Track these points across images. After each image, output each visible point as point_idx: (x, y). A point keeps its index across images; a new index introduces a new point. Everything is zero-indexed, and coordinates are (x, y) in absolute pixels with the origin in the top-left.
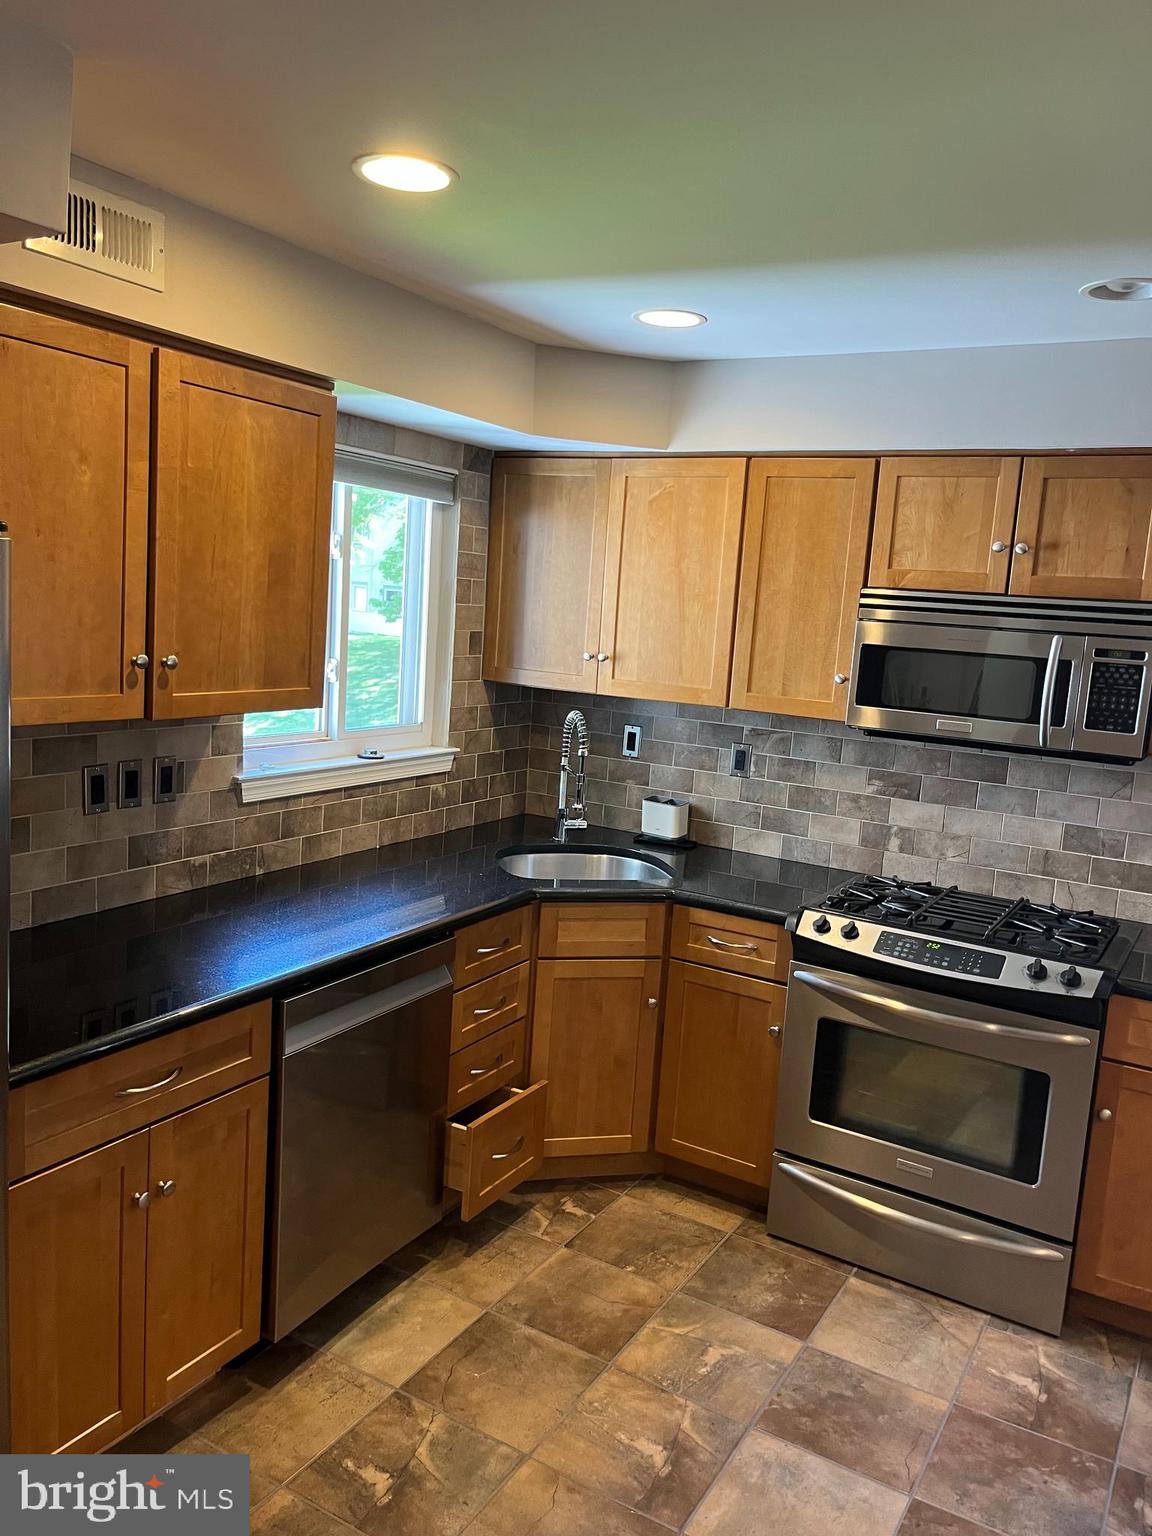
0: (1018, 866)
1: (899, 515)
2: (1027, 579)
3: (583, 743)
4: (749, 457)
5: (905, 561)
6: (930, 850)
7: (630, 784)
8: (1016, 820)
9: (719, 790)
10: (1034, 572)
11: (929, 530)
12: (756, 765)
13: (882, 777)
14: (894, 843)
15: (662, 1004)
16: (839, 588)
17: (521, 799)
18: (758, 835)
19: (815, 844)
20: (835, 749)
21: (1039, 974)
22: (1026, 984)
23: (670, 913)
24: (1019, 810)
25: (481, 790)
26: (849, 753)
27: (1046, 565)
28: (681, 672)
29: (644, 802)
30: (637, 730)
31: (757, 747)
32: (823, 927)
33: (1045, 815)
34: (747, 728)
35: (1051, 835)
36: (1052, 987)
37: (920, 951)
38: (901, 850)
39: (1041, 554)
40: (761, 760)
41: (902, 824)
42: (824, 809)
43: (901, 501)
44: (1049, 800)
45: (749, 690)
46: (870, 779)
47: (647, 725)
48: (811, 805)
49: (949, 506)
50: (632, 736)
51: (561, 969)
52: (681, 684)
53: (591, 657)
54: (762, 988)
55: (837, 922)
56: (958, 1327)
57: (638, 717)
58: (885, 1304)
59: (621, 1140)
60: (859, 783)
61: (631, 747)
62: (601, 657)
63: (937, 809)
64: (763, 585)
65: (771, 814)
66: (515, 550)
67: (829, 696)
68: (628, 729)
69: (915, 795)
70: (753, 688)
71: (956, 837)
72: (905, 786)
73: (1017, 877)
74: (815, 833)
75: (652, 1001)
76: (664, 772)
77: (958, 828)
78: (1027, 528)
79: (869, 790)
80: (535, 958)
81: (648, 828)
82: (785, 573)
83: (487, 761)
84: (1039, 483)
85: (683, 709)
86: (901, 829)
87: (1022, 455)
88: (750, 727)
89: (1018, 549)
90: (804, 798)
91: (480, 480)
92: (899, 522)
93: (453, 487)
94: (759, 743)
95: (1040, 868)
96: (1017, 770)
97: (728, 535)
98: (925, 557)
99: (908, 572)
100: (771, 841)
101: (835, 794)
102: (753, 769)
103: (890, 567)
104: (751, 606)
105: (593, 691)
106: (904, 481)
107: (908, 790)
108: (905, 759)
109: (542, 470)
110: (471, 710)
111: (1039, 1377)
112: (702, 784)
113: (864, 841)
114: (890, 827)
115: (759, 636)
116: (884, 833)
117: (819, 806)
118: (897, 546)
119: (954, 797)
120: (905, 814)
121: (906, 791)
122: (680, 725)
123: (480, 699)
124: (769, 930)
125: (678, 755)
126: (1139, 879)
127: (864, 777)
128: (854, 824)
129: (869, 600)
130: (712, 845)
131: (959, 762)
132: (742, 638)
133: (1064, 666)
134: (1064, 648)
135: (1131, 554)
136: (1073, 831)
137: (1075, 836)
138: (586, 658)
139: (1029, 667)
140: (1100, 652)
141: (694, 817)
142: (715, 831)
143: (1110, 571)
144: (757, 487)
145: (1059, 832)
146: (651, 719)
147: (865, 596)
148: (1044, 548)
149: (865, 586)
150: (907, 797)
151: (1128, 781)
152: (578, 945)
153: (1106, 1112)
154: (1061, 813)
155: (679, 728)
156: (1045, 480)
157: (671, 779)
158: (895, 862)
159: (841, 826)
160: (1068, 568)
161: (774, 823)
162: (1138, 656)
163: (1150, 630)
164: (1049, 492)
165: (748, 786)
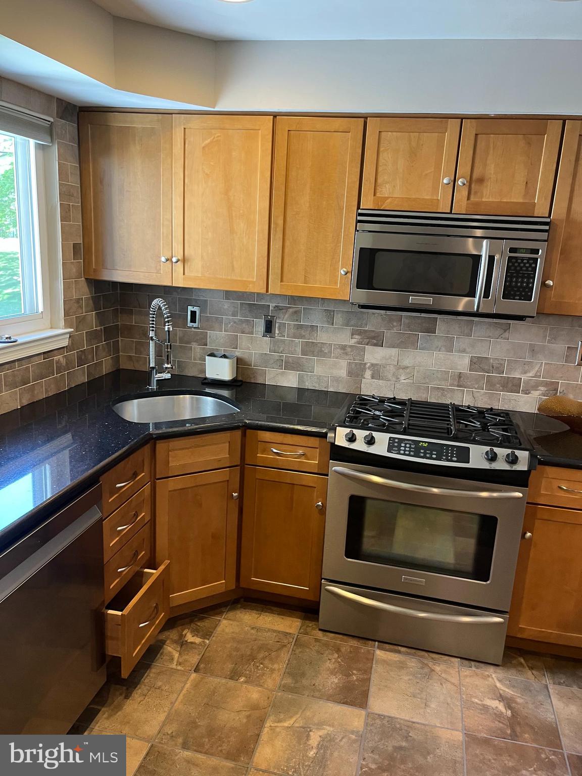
1: (381, 159)
2: (464, 202)
3: (168, 322)
4: (275, 115)
5: (385, 191)
6: (390, 376)
7: (194, 345)
8: (441, 355)
9: (256, 346)
10: (468, 198)
11: (401, 169)
12: (279, 329)
13: (360, 333)
14: (368, 374)
15: (241, 497)
16: (341, 210)
17: (117, 360)
18: (282, 374)
19: (319, 377)
20: (330, 316)
21: (493, 458)
22: (485, 465)
23: (244, 435)
24: (443, 349)
25: (90, 357)
26: (338, 319)
27: (476, 193)
28: (233, 269)
29: (206, 357)
30: (196, 309)
31: (279, 318)
32: (352, 439)
33: (460, 351)
34: (272, 305)
35: (462, 363)
36: (501, 465)
37: (417, 450)
38: (373, 377)
39: (473, 186)
40: (282, 326)
41: (374, 362)
42: (324, 355)
43: (381, 149)
44: (461, 342)
45: (282, 281)
46: (352, 335)
47: (203, 305)
48: (315, 353)
49: (413, 154)
50: (193, 314)
51: (173, 484)
52: (235, 278)
53: (167, 260)
54: (309, 479)
55: (361, 434)
56: (445, 671)
57: (196, 300)
58: (402, 666)
59: (220, 585)
60: (346, 338)
61: (193, 320)
62: (174, 260)
63: (394, 351)
64: (289, 208)
65: (290, 360)
66: (101, 182)
67: (336, 283)
68: (190, 308)
69: (380, 343)
70: (284, 279)
71: (405, 368)
72: (374, 338)
73: (443, 389)
74: (318, 370)
75: (235, 494)
76: (217, 337)
77: (407, 362)
78: (464, 168)
79: (353, 342)
80: (154, 479)
81: (211, 374)
82: (303, 201)
83: (93, 336)
84: (473, 137)
85: (228, 294)
86: (372, 365)
87: (462, 118)
88: (274, 305)
89: (460, 182)
90: (312, 349)
91: (68, 128)
92: (380, 164)
93: (50, 131)
94: (281, 315)
95: (456, 383)
97: (262, 173)
98: (398, 188)
99: (388, 198)
100: (291, 377)
101: (330, 345)
102: (277, 332)
103: (375, 195)
104: (281, 222)
105: (169, 284)
106: (383, 134)
107: (377, 340)
108: (375, 321)
109: (117, 121)
110: (78, 301)
111: (502, 698)
112: (244, 343)
113: (350, 373)
114: (365, 364)
115: (287, 243)
116: (362, 367)
117: (321, 353)
118: (379, 181)
119: (403, 343)
120: (374, 355)
121: (375, 341)
122: (226, 305)
123: (84, 292)
124: (314, 442)
125: (226, 325)
126: (513, 386)
127: (349, 334)
128: (344, 363)
129: (363, 217)
130: (253, 381)
131: (407, 321)
132: (276, 246)
133: (491, 259)
134: (491, 248)
135: (529, 185)
136: (475, 360)
137: (476, 363)
138: (163, 259)
139: (470, 260)
140: (512, 250)
141: (240, 364)
142: (254, 373)
143: (516, 197)
144: (281, 138)
145: (467, 361)
146: (206, 301)
147: (361, 215)
148: (475, 182)
149: (358, 208)
150: (375, 345)
151: (507, 328)
152: (184, 466)
153: (529, 534)
154: (468, 350)
155: (226, 307)
156: (476, 135)
157: (222, 341)
158: (369, 385)
159: (335, 366)
160: (489, 195)
161: (292, 365)
162: (536, 251)
163: (544, 235)
164: (479, 144)
165: (276, 343)
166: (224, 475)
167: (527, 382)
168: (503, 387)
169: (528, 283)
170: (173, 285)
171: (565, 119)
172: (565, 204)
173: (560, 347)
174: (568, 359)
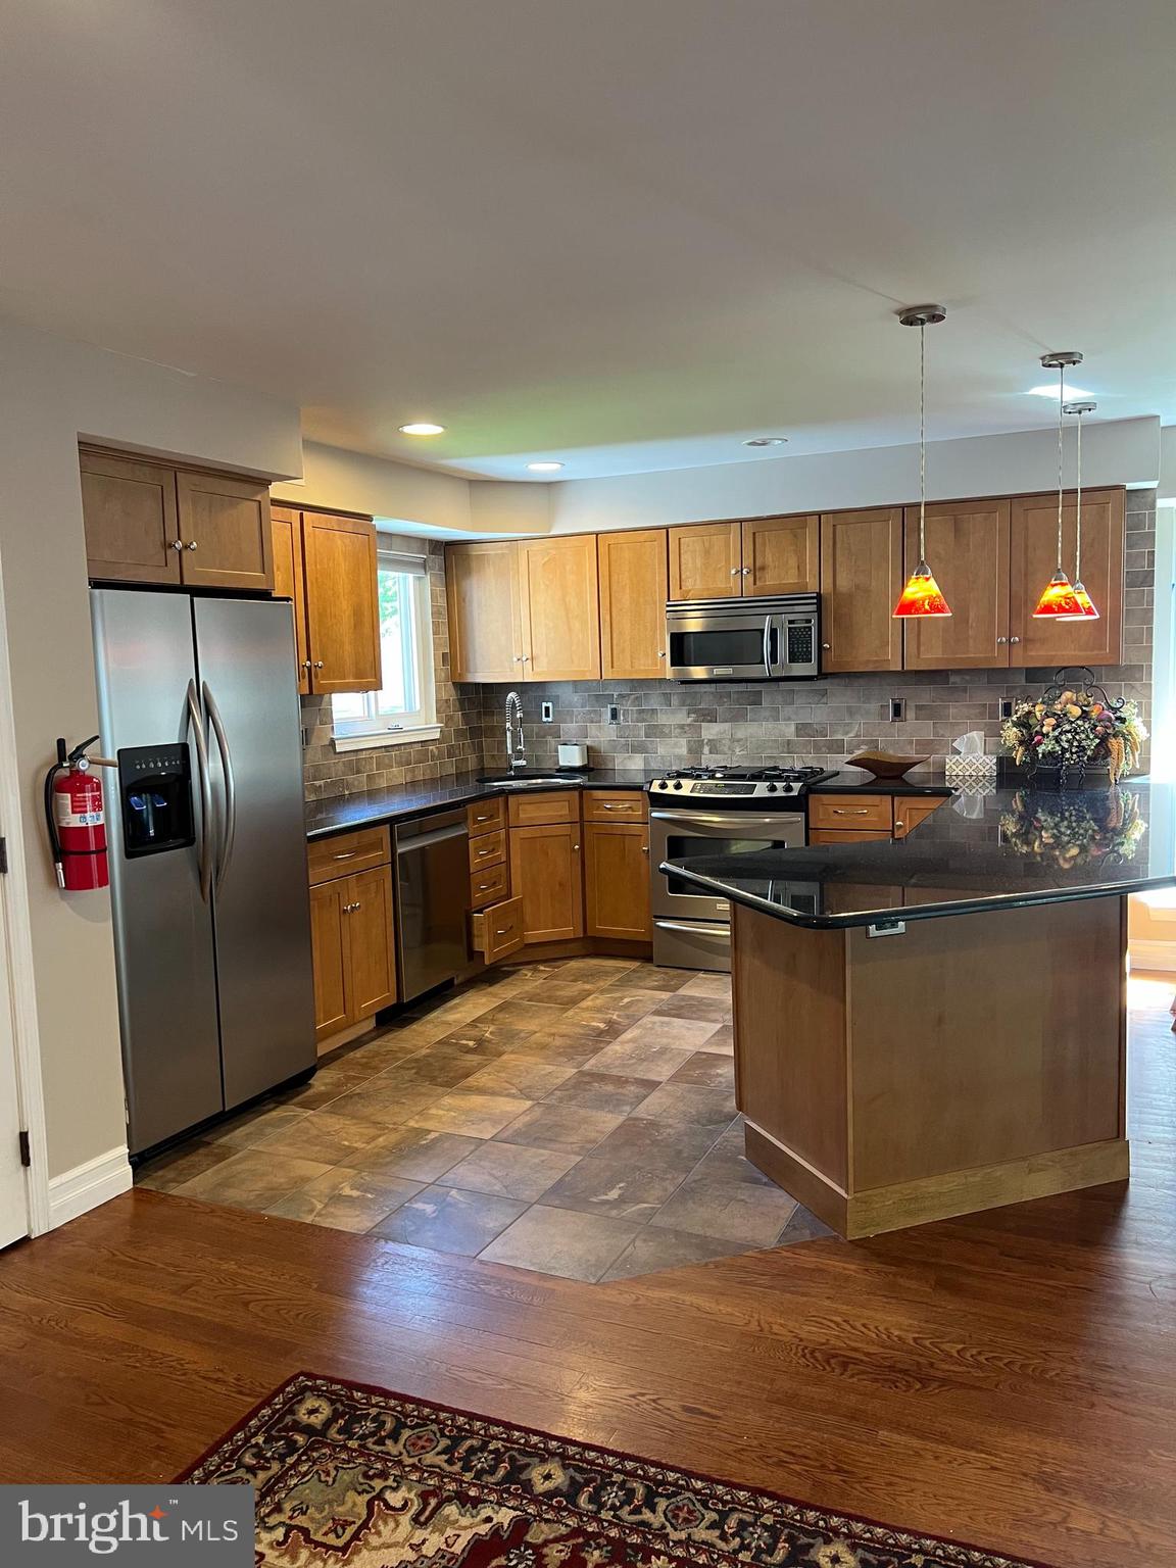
0: (774, 751)
1: (682, 559)
2: (752, 587)
3: (519, 710)
4: (597, 534)
5: (688, 585)
6: (726, 749)
7: (549, 738)
8: (770, 725)
9: (604, 734)
10: (755, 584)
11: (699, 566)
12: (623, 715)
13: (695, 711)
14: (706, 749)
15: (582, 848)
16: (655, 603)
17: (481, 759)
18: (629, 758)
19: (662, 757)
20: (665, 698)
21: (772, 789)
22: (768, 794)
23: (581, 796)
24: (771, 719)
25: (457, 752)
26: (675, 700)
27: (760, 578)
28: (572, 660)
29: (559, 747)
30: (550, 705)
31: (623, 705)
33: (785, 720)
34: (615, 694)
35: (790, 731)
36: (780, 793)
38: (711, 753)
39: (757, 573)
40: (626, 712)
41: (710, 737)
42: (665, 736)
43: (682, 552)
44: (788, 710)
45: (612, 667)
46: (689, 714)
47: (555, 700)
48: (657, 734)
49: (707, 552)
50: (547, 709)
51: (523, 833)
52: (573, 669)
53: (518, 659)
54: (636, 828)
55: (671, 783)
57: (549, 697)
59: (568, 931)
60: (682, 717)
61: (547, 715)
62: (524, 659)
63: (727, 726)
64: (613, 605)
65: (636, 744)
66: (464, 600)
67: (656, 665)
68: (544, 705)
69: (714, 719)
70: (615, 665)
71: (738, 741)
72: (708, 715)
73: (774, 757)
74: (661, 750)
75: (577, 847)
76: (569, 728)
77: (740, 735)
78: (748, 561)
79: (689, 721)
80: (508, 827)
81: (563, 761)
82: (625, 599)
83: (459, 733)
84: (751, 535)
85: (576, 684)
86: (709, 740)
87: (741, 521)
88: (618, 693)
89: (744, 572)
90: (654, 731)
91: (438, 560)
92: (683, 563)
93: (424, 565)
94: (624, 702)
95: (785, 750)
96: (768, 696)
97: (590, 580)
98: (698, 582)
99: (691, 590)
100: (637, 759)
101: (670, 726)
102: (622, 718)
103: (680, 588)
104: (608, 618)
105: (520, 680)
106: (682, 540)
107: (711, 717)
108: (706, 699)
109: (475, 550)
110: (447, 701)
112: (593, 732)
113: (690, 751)
114: (703, 740)
115: (614, 636)
116: (701, 743)
117: (663, 735)
118: (683, 577)
119: (736, 717)
120: (710, 731)
121: (709, 718)
122: (575, 696)
123: (451, 694)
124: (636, 795)
125: (576, 717)
126: (837, 747)
127: (685, 713)
128: (683, 742)
129: (676, 608)
130: (603, 767)
131: (736, 696)
132: (606, 638)
133: (773, 632)
134: (772, 622)
135: (800, 568)
136: (800, 726)
137: (801, 729)
138: (515, 659)
139: (756, 635)
140: (791, 622)
141: (590, 751)
142: (605, 759)
143: (791, 578)
144: (604, 550)
145: (793, 728)
146: (558, 696)
147: (668, 606)
148: (757, 570)
149: (669, 601)
150: (711, 721)
151: (824, 693)
152: (531, 819)
154: (793, 717)
155: (576, 699)
156: (754, 534)
157: (574, 732)
158: (709, 760)
159: (676, 744)
160: (770, 580)
161: (638, 748)
162: (809, 621)
163: (814, 608)
164: (757, 540)
165: (621, 729)
166: (563, 830)
167: (849, 742)
168: (828, 748)
169: (807, 648)
170: (525, 681)
171: (819, 514)
172: (830, 580)
173: (874, 706)
174: (883, 716)
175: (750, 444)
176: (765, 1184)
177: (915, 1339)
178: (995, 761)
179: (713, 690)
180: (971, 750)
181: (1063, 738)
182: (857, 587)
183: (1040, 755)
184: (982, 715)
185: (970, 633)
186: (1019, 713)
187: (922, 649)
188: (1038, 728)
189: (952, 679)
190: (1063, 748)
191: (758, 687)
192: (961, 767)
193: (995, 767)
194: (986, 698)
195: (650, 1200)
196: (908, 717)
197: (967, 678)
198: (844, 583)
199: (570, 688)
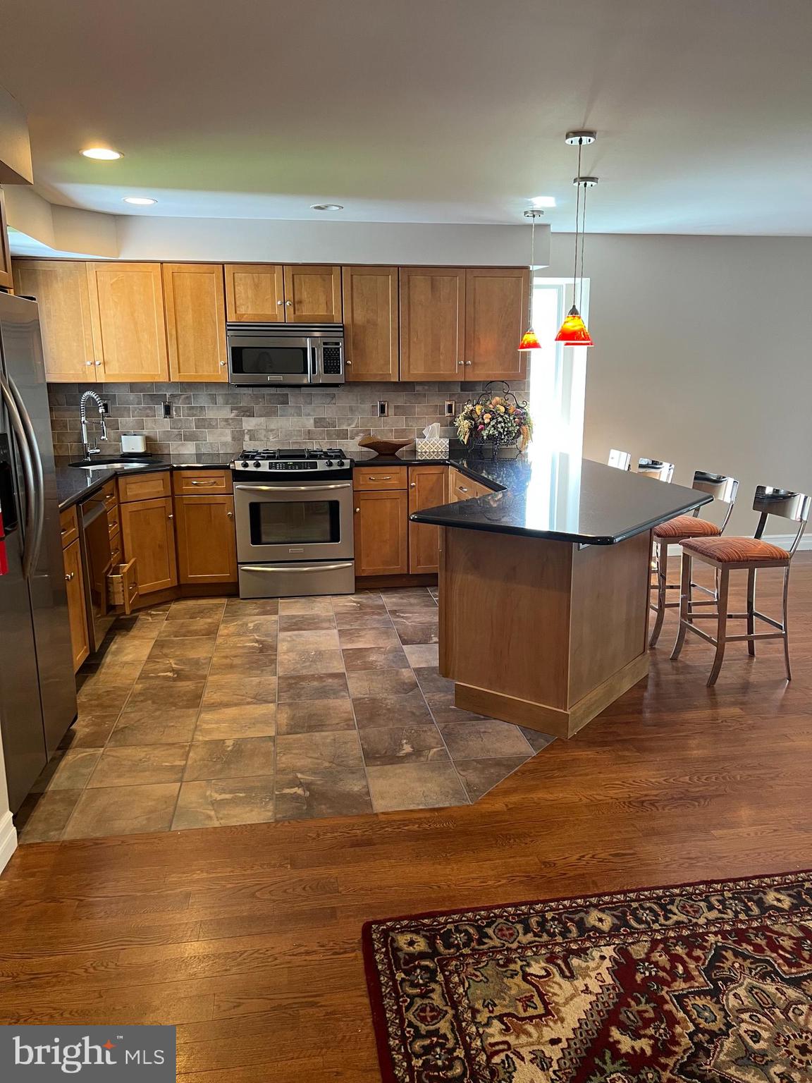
0: (299, 438)
1: (236, 290)
2: (292, 316)
3: (100, 406)
4: (162, 263)
5: (242, 310)
6: (263, 438)
8: (295, 419)
9: (159, 426)
10: (294, 313)
11: (250, 296)
12: (176, 411)
13: (236, 409)
14: (247, 437)
15: (174, 517)
16: (215, 323)
18: (182, 445)
19: (211, 444)
20: (213, 399)
21: (330, 464)
22: (327, 469)
23: (172, 475)
24: (295, 414)
26: (220, 400)
27: (298, 310)
28: (142, 365)
29: (122, 437)
31: (175, 403)
32: (246, 465)
33: (306, 415)
34: (168, 394)
35: (309, 423)
36: (335, 467)
37: (286, 465)
38: (250, 440)
39: (296, 305)
40: (178, 409)
41: (249, 428)
42: (213, 427)
43: (236, 284)
44: (306, 409)
45: (179, 372)
46: (232, 410)
47: (113, 399)
48: (206, 426)
49: (256, 286)
50: (106, 405)
51: (130, 507)
52: (144, 373)
53: (91, 364)
54: (220, 499)
55: (251, 463)
60: (226, 413)
61: (106, 411)
62: (97, 363)
63: (263, 419)
64: (179, 323)
65: (188, 434)
67: (218, 372)
69: (252, 415)
70: (181, 371)
71: (272, 430)
72: (247, 411)
73: (299, 442)
74: (210, 439)
75: (170, 516)
76: (127, 422)
77: (272, 427)
78: (289, 295)
79: (232, 416)
80: (119, 503)
81: (126, 449)
82: (188, 318)
84: (291, 277)
85: (133, 387)
86: (249, 430)
87: (283, 265)
88: (170, 394)
89: (288, 304)
90: (202, 424)
92: (237, 293)
94: (176, 401)
95: (307, 437)
96: (293, 398)
97: (157, 300)
98: (250, 308)
99: (245, 314)
100: (189, 446)
101: (216, 419)
102: (174, 413)
103: (236, 312)
104: (174, 333)
105: (94, 381)
106: (236, 275)
107: (250, 413)
108: (246, 399)
109: (42, 266)
111: (354, 602)
112: (149, 425)
113: (234, 439)
114: (244, 430)
115: (180, 346)
116: (242, 433)
117: (210, 426)
118: (238, 303)
119: (269, 413)
120: (249, 424)
121: (248, 414)
122: (132, 397)
124: (221, 472)
125: (133, 412)
126: (343, 435)
127: (229, 410)
128: (228, 432)
129: (230, 327)
130: (160, 453)
131: (268, 397)
132: (172, 350)
133: (313, 350)
134: (312, 343)
135: (328, 303)
136: (317, 420)
137: (318, 422)
138: (88, 363)
139: (301, 351)
140: (325, 344)
141: (149, 441)
142: (160, 446)
143: (322, 312)
144: (168, 277)
145: (312, 421)
146: (116, 395)
148: (296, 303)
149: (226, 321)
150: (249, 416)
151: (334, 396)
152: (136, 495)
153: (358, 509)
154: (312, 414)
155: (131, 399)
156: (293, 275)
157: (131, 424)
158: (249, 446)
159: (222, 434)
160: (306, 311)
161: (189, 437)
162: (338, 344)
163: (341, 334)
164: (295, 280)
165: (174, 422)
166: (160, 503)
167: (352, 431)
168: (337, 435)
169: (337, 362)
170: (98, 382)
171: (341, 266)
172: (350, 315)
173: (367, 406)
174: (373, 413)
175: (316, 208)
176: (484, 719)
177: (664, 780)
178: (448, 442)
179: (250, 392)
180: (432, 435)
181: (499, 426)
182: (368, 321)
183: (485, 437)
184: (435, 412)
185: (441, 357)
186: (466, 411)
187: (411, 367)
188: (480, 420)
189: (417, 388)
190: (500, 432)
191: (285, 391)
192: (428, 446)
193: (448, 446)
194: (436, 401)
195: (433, 745)
196: (390, 414)
197: (426, 387)
198: (360, 317)
199: (128, 388)
